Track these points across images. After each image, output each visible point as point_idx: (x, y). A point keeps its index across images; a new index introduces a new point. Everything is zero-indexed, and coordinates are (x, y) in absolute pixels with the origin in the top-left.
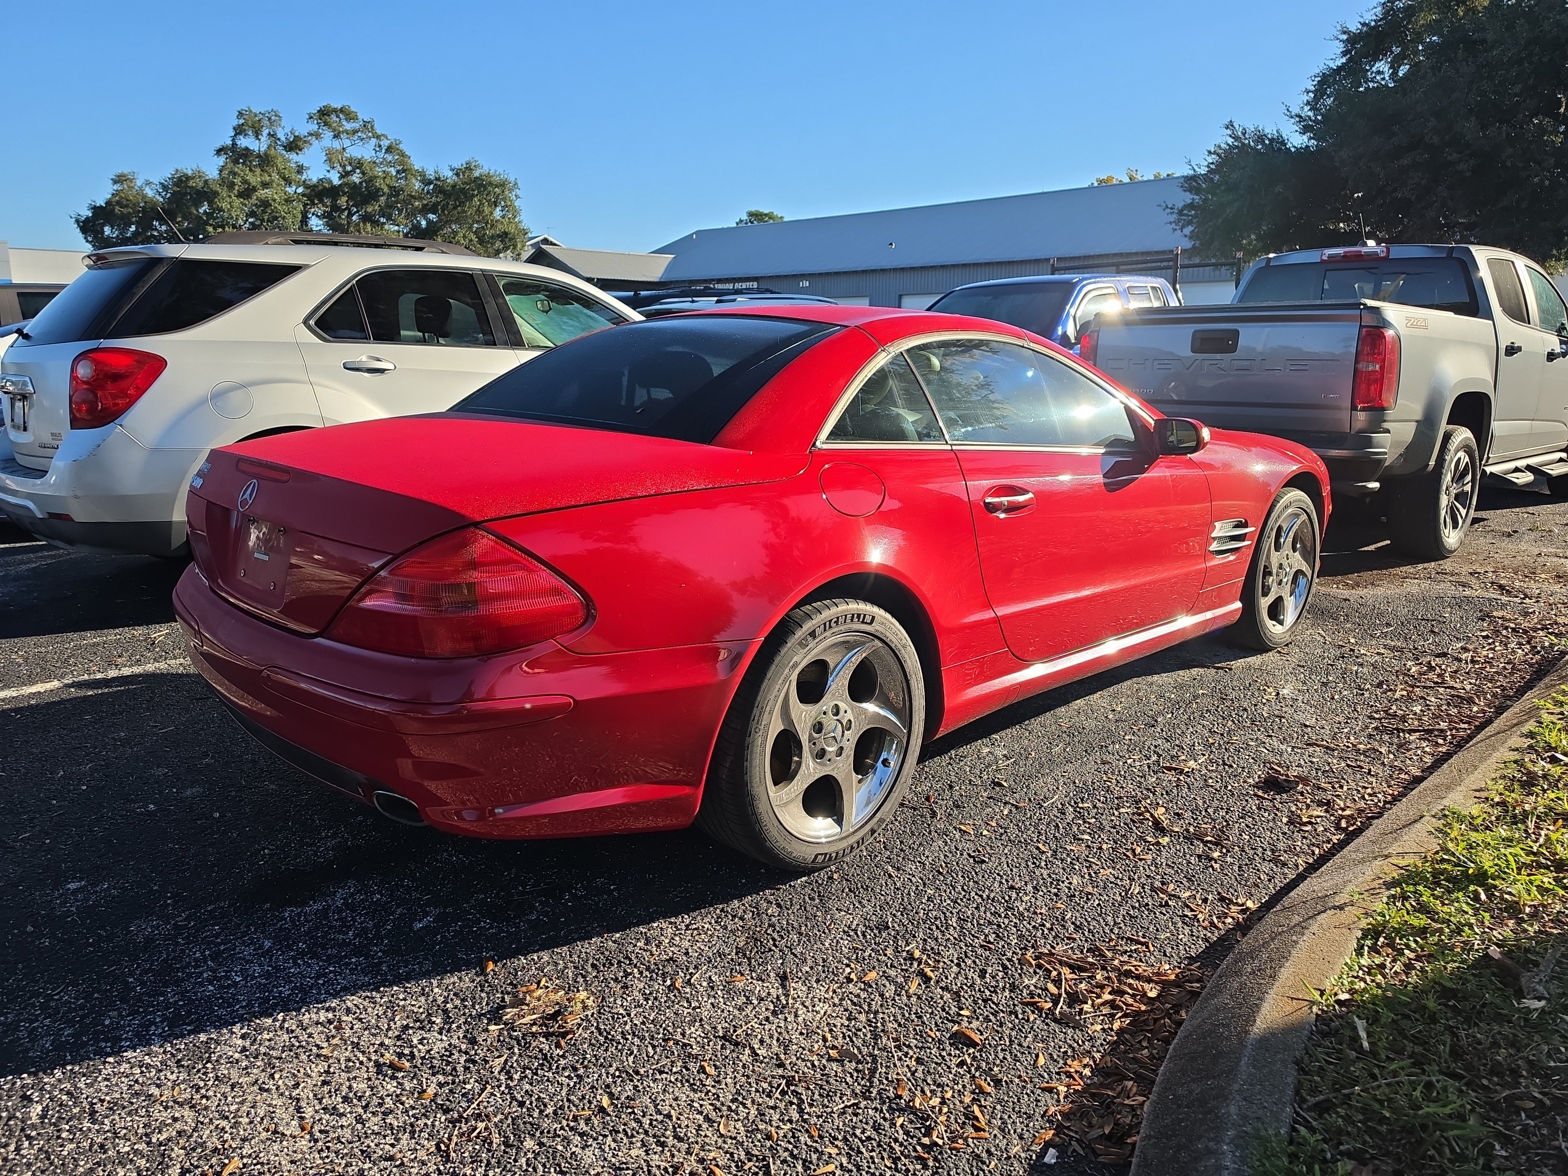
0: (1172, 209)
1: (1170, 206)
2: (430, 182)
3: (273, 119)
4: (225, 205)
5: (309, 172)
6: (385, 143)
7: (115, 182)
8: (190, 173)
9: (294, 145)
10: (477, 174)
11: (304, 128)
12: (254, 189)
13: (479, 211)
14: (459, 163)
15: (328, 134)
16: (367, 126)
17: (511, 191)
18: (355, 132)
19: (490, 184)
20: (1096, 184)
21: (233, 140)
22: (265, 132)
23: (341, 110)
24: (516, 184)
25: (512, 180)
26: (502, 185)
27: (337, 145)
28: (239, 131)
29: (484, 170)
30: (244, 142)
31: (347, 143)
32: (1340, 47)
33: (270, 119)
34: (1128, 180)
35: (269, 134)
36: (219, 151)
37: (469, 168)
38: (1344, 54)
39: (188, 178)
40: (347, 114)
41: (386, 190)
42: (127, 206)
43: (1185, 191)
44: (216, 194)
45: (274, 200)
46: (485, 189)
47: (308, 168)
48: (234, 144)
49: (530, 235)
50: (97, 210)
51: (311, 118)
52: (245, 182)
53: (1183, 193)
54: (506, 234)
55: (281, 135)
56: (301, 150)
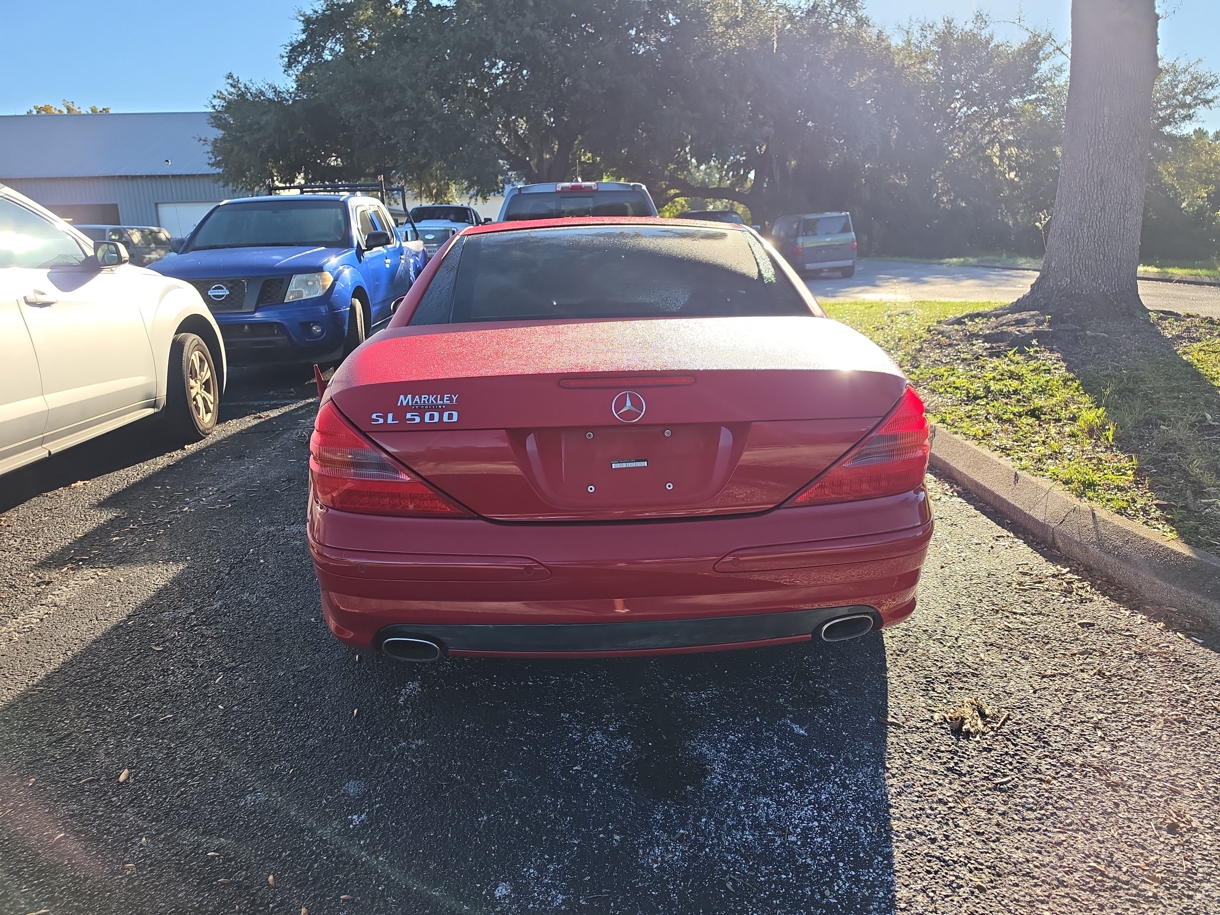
0: (205, 141)
1: (203, 138)
20: (35, 112)
32: (301, 26)
34: (65, 111)
38: (304, 31)
43: (213, 127)
53: (212, 128)
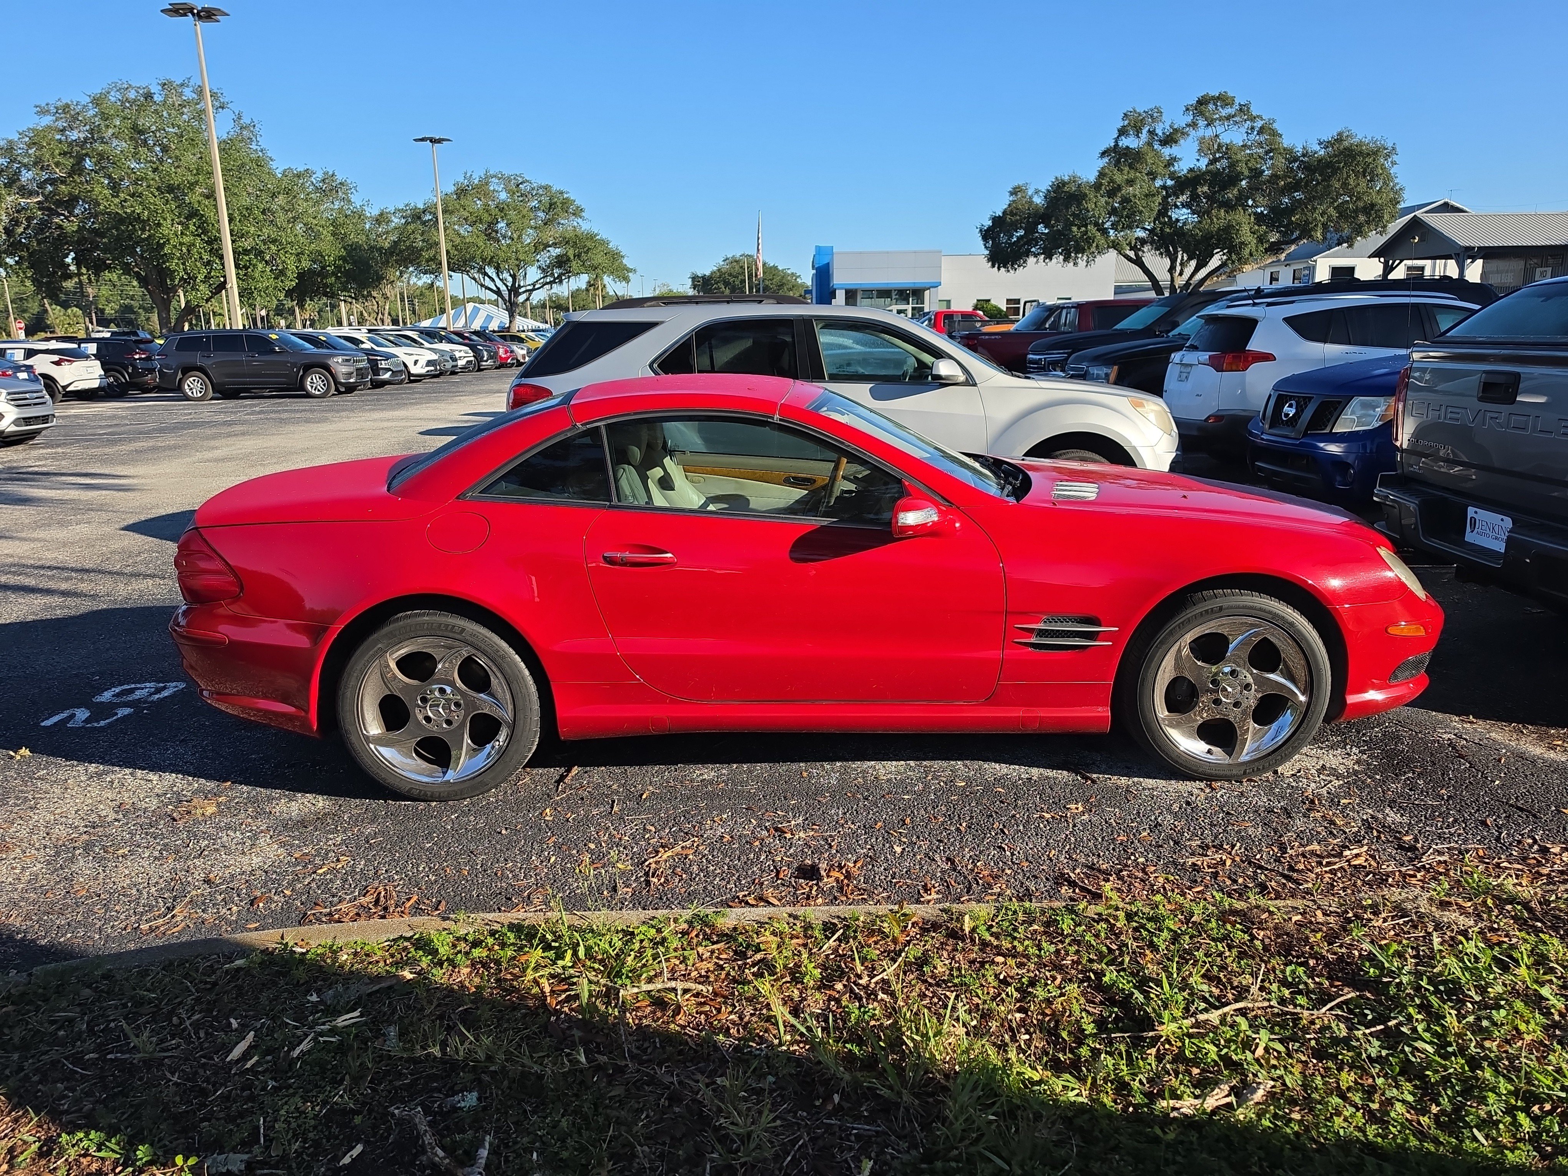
2: (1296, 159)
3: (1154, 115)
4: (1091, 206)
5: (1180, 163)
6: (1259, 124)
7: (1011, 194)
8: (1066, 178)
9: (1169, 140)
10: (1346, 144)
11: (1182, 120)
12: (1119, 188)
13: (1345, 185)
14: (1328, 135)
15: (1202, 123)
16: (1244, 109)
17: (1386, 158)
18: (1228, 118)
19: (1361, 153)
21: (1116, 142)
22: (1145, 131)
23: (1218, 98)
24: (1394, 149)
25: (1390, 145)
26: (1375, 153)
27: (1209, 132)
28: (1122, 132)
29: (1355, 141)
30: (1124, 142)
31: (1220, 129)
33: (1152, 116)
35: (1149, 131)
36: (1103, 154)
37: (1339, 139)
39: (1064, 184)
40: (1223, 100)
41: (1246, 173)
42: (1016, 214)
44: (1085, 195)
45: (1135, 196)
46: (1354, 158)
47: (1180, 159)
48: (1116, 145)
49: (1402, 205)
50: (996, 220)
51: (1187, 109)
52: (1112, 181)
54: (1373, 205)
55: (1159, 132)
56: (1176, 142)
